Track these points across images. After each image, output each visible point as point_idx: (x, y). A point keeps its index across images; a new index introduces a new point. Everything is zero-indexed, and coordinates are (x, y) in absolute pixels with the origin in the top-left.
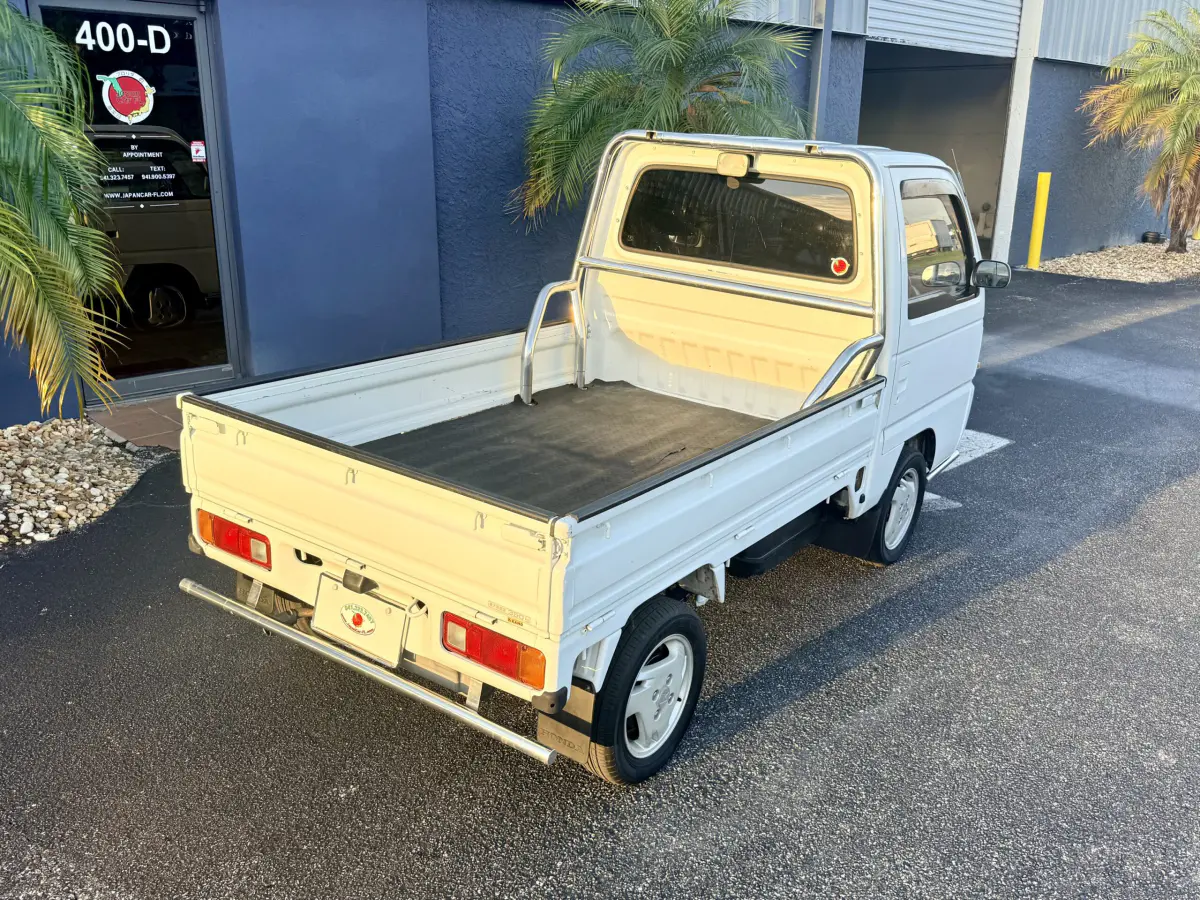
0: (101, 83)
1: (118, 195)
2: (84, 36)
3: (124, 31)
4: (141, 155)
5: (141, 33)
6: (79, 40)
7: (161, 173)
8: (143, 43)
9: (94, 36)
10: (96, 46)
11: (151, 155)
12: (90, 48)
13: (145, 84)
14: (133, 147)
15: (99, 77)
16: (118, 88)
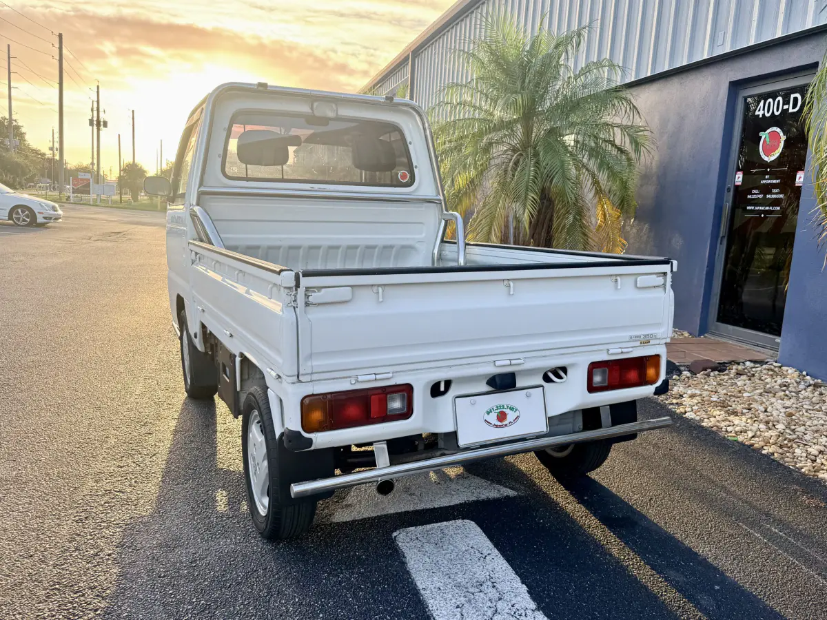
0: (761, 137)
1: (753, 208)
2: (759, 110)
3: (779, 101)
4: (769, 182)
5: (786, 102)
6: (757, 113)
7: (777, 194)
8: (786, 107)
9: (764, 109)
10: (764, 115)
11: (774, 181)
12: (761, 116)
13: (781, 134)
14: (767, 177)
15: (761, 134)
16: (768, 140)
